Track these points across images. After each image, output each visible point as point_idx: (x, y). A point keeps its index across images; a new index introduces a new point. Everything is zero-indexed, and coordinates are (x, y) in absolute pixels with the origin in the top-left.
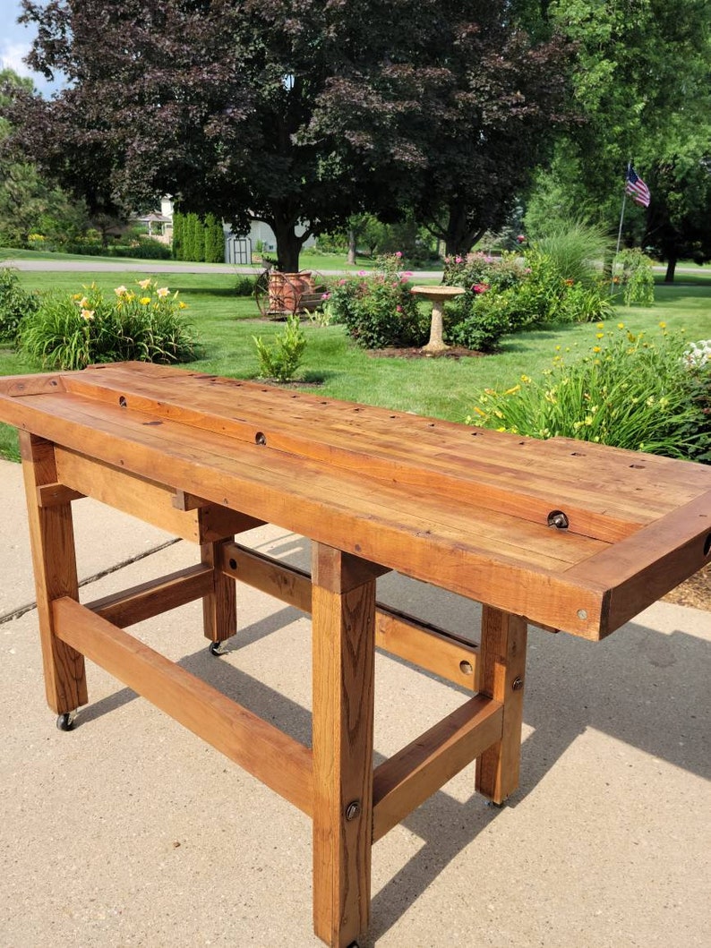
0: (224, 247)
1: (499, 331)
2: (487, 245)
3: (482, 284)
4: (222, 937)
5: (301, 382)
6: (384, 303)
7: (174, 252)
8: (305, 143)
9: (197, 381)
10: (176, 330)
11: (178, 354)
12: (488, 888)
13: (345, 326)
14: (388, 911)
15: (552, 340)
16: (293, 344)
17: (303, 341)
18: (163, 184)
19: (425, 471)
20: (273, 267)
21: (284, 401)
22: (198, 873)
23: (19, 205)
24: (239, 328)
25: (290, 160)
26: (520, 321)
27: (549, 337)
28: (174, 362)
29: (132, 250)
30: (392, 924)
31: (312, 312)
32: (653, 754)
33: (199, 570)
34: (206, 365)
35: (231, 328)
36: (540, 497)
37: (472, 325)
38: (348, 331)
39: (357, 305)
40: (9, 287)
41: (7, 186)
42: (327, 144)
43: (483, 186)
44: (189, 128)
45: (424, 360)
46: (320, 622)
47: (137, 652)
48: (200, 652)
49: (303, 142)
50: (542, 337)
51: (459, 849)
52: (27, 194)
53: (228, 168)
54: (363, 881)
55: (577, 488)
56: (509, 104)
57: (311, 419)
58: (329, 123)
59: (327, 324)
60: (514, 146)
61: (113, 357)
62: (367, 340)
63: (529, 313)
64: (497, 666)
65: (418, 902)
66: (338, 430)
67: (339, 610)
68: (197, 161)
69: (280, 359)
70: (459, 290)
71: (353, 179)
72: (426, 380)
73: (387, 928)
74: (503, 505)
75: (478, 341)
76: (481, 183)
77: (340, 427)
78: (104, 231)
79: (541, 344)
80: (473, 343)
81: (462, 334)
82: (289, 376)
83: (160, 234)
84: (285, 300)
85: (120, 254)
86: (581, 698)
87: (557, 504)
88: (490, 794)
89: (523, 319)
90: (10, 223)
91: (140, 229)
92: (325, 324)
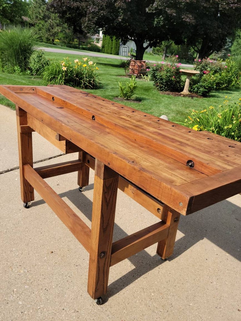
0: (119, 49)
1: (210, 89)
2: (215, 57)
3: (207, 70)
4: (58, 286)
5: (134, 100)
6: (169, 74)
7: (102, 50)
8: (151, 12)
9: (82, 94)
10: (94, 77)
11: (93, 85)
12: (153, 288)
13: (153, 82)
14: (116, 288)
15: (230, 95)
16: (132, 86)
17: (136, 85)
18: (99, 24)
19: (146, 138)
20: (134, 58)
21: (109, 105)
22: (56, 263)
23: (52, 29)
24: (117, 79)
25: (145, 18)
26: (220, 86)
27: (230, 93)
28: (92, 89)
29: (88, 48)
30: (117, 293)
31: (144, 76)
32: (227, 252)
33: (77, 162)
34: (103, 91)
35: (114, 79)
36: (186, 154)
37: (200, 86)
38: (154, 84)
39: (159, 74)
40: (41, 57)
41: (49, 21)
42: (159, 12)
43: (215, 33)
44: (110, 4)
45: (180, 97)
46: (96, 188)
47: (45, 187)
48: (76, 189)
49: (150, 11)
50: (227, 93)
51: (146, 272)
52: (55, 25)
53: (122, 19)
54: (105, 278)
55: (202, 152)
56: (230, 2)
57: (114, 113)
58: (161, 5)
59: (149, 80)
60: (230, 19)
61: (71, 84)
62: (161, 87)
63: (224, 83)
64: (169, 212)
65: (127, 288)
66: (122, 118)
67: (102, 185)
68: (111, 16)
69: (127, 91)
70: (198, 72)
71: (167, 27)
72: (179, 104)
73: (114, 294)
74: (172, 155)
75: (201, 92)
76: (215, 32)
77: (123, 117)
78: (79, 40)
79: (226, 96)
80: (199, 93)
81: (196, 89)
82: (130, 98)
83: (98, 43)
84: (135, 70)
85: (84, 49)
86: (205, 227)
87: (191, 157)
88: (161, 256)
89: (221, 85)
90: (49, 35)
91: (91, 40)
92: (148, 81)
